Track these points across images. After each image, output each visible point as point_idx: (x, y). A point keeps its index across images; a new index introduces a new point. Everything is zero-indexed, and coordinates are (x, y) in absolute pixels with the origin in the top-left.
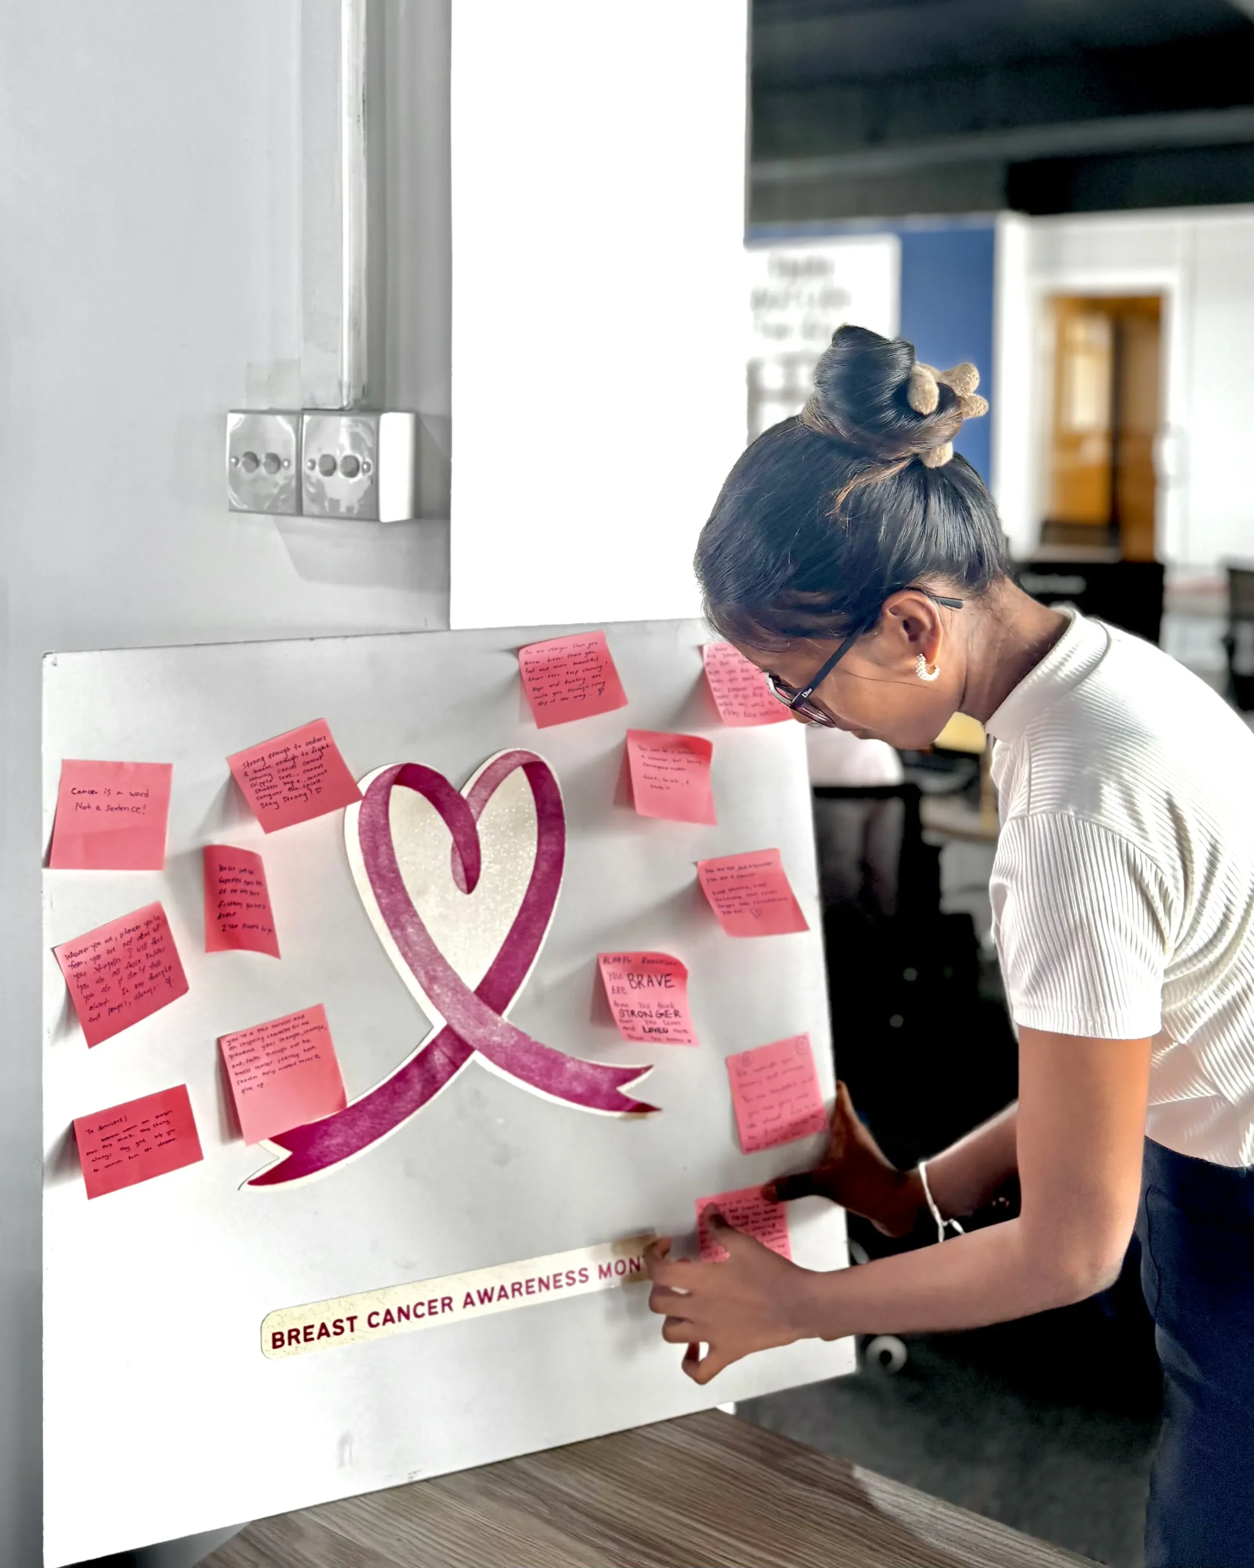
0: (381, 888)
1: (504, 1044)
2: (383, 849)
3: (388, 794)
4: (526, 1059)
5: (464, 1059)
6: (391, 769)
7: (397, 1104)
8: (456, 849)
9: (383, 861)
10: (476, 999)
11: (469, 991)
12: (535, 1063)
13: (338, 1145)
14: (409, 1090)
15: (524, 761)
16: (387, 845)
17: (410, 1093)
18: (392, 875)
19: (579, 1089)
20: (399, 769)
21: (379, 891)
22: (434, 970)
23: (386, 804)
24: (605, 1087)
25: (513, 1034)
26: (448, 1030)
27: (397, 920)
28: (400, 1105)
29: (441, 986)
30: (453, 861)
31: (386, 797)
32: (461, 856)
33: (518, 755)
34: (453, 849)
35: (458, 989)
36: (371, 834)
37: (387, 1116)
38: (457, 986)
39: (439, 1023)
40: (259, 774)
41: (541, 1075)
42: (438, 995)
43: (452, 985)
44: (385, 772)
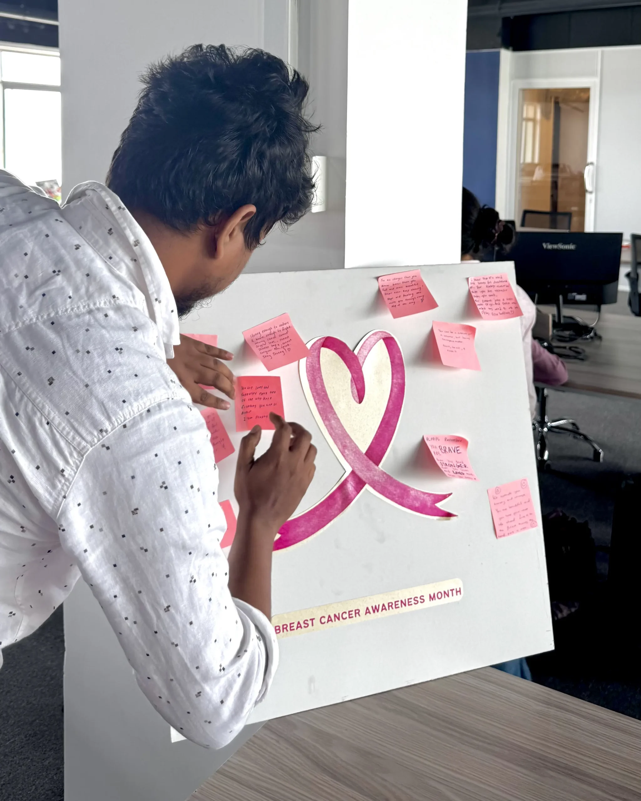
0: (318, 400)
1: (380, 481)
2: (318, 380)
3: (319, 352)
4: (391, 488)
5: (361, 488)
6: (320, 339)
7: (330, 511)
8: (353, 381)
9: (319, 386)
10: (365, 457)
11: (363, 453)
12: (395, 491)
13: (303, 531)
14: (335, 504)
15: (383, 336)
16: (320, 378)
17: (337, 505)
18: (323, 393)
19: (417, 505)
20: (324, 339)
21: (317, 401)
22: (345, 443)
23: (319, 357)
24: (429, 504)
25: (385, 475)
26: (353, 473)
27: (326, 417)
28: (332, 512)
29: (348, 450)
30: (352, 386)
31: (318, 353)
32: (356, 384)
33: (381, 334)
34: (351, 381)
35: (357, 452)
36: (312, 372)
37: (326, 517)
38: (356, 451)
39: (349, 470)
40: (258, 341)
41: (398, 497)
42: (347, 455)
43: (354, 450)
44: (317, 341)
